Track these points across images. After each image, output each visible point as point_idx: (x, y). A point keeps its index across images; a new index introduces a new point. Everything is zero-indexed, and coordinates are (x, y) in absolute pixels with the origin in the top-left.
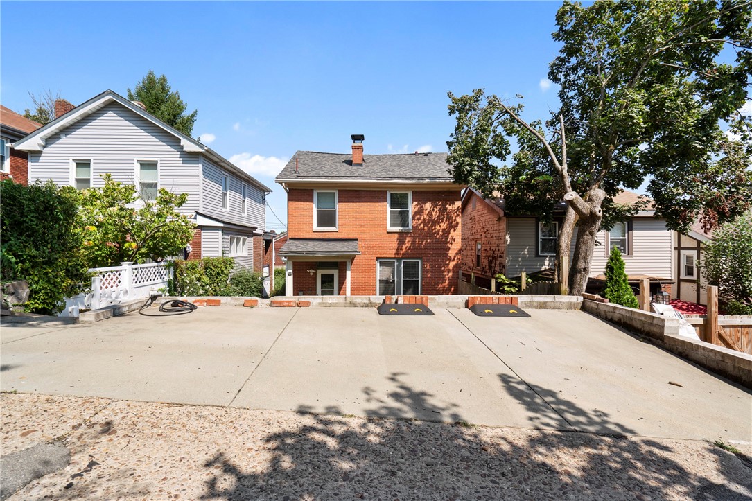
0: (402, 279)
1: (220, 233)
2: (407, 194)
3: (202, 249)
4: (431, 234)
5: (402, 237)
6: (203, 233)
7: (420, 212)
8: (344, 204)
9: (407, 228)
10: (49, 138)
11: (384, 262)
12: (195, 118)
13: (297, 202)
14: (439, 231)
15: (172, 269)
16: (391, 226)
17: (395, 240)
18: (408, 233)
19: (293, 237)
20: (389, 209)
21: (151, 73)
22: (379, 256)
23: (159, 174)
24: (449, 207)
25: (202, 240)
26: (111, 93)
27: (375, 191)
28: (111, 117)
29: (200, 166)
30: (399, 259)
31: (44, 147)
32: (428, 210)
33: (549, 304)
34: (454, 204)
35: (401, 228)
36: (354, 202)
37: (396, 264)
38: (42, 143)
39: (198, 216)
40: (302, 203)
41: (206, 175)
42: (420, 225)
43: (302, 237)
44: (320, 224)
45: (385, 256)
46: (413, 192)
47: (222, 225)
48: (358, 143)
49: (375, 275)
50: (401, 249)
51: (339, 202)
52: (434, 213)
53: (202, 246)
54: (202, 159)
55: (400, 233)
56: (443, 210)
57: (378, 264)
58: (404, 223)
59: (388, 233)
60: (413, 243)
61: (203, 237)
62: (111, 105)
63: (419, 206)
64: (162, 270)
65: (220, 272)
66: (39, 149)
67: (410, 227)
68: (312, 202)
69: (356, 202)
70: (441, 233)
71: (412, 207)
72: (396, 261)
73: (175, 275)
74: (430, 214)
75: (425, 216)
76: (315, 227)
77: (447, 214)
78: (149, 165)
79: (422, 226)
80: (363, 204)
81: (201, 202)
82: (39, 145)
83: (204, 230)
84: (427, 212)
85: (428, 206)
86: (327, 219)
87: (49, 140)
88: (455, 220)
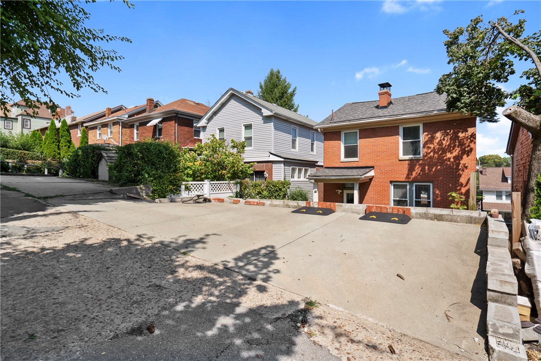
0: (414, 199)
1: (282, 165)
2: (419, 126)
3: (273, 175)
4: (441, 160)
5: (412, 164)
6: (274, 165)
7: (431, 140)
8: (363, 140)
9: (418, 156)
10: (209, 118)
11: (397, 185)
12: (295, 92)
13: (330, 142)
14: (450, 158)
15: (238, 185)
16: (404, 155)
17: (407, 166)
18: (418, 160)
19: (327, 166)
20: (401, 141)
21: (272, 70)
22: (392, 180)
23: (253, 131)
24: (461, 135)
25: (273, 170)
26: (232, 89)
27: (388, 127)
28: (233, 102)
29: (272, 123)
30: (411, 183)
31: (208, 123)
32: (439, 139)
33: (446, 216)
34: (467, 131)
35: (411, 156)
36: (371, 138)
37: (408, 187)
38: (206, 122)
39: (271, 155)
40: (333, 142)
41: (276, 128)
42: (430, 153)
43: (333, 166)
44: (346, 156)
45: (397, 179)
46: (424, 124)
47: (283, 160)
48: (385, 90)
49: (389, 196)
50: (412, 175)
51: (360, 139)
52: (444, 142)
53: (273, 174)
54: (273, 119)
55: (411, 160)
56: (455, 138)
57: (393, 187)
58: (416, 152)
59: (400, 160)
60: (423, 170)
61: (273, 168)
62: (232, 96)
63: (429, 136)
64: (232, 185)
65: (278, 189)
66: (205, 125)
67: (422, 155)
68: (340, 140)
69: (373, 137)
70: (452, 160)
71: (423, 137)
72: (408, 184)
73: (241, 189)
74: (440, 143)
75: (436, 144)
76: (343, 158)
77: (459, 142)
78: (248, 127)
79: (432, 154)
80: (378, 138)
81: (273, 146)
82: (205, 123)
83: (274, 163)
84: (437, 141)
85: (438, 135)
86: (351, 152)
87: (209, 120)
88: (469, 146)
